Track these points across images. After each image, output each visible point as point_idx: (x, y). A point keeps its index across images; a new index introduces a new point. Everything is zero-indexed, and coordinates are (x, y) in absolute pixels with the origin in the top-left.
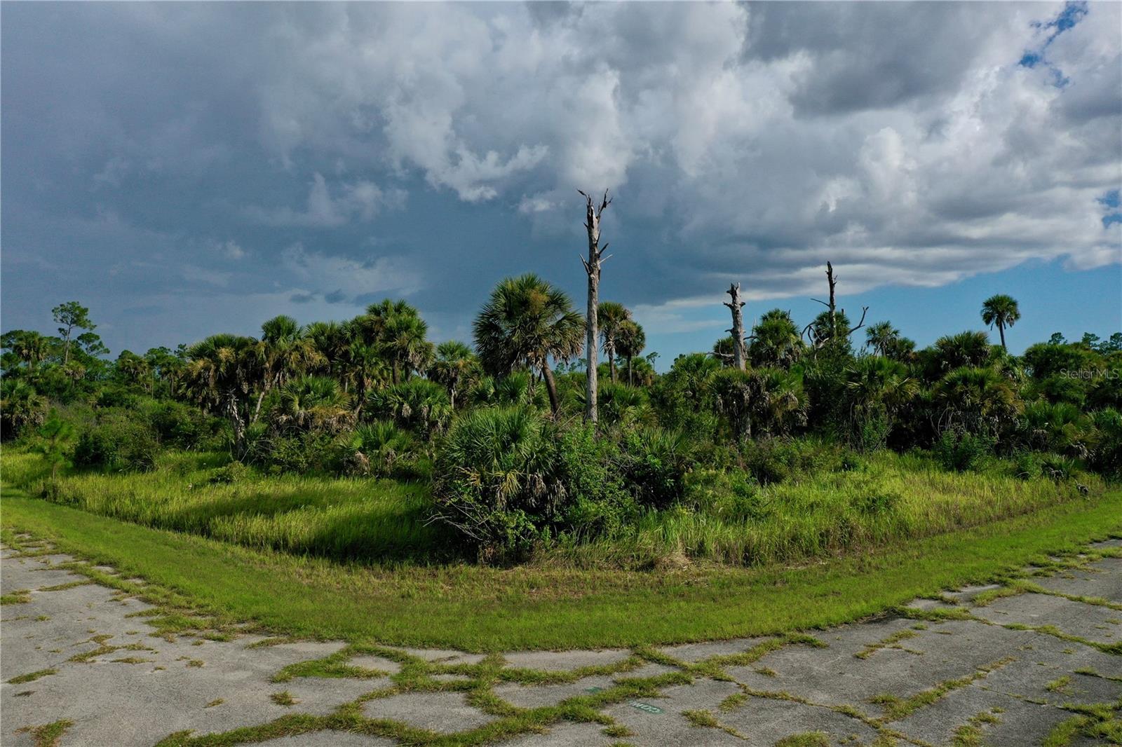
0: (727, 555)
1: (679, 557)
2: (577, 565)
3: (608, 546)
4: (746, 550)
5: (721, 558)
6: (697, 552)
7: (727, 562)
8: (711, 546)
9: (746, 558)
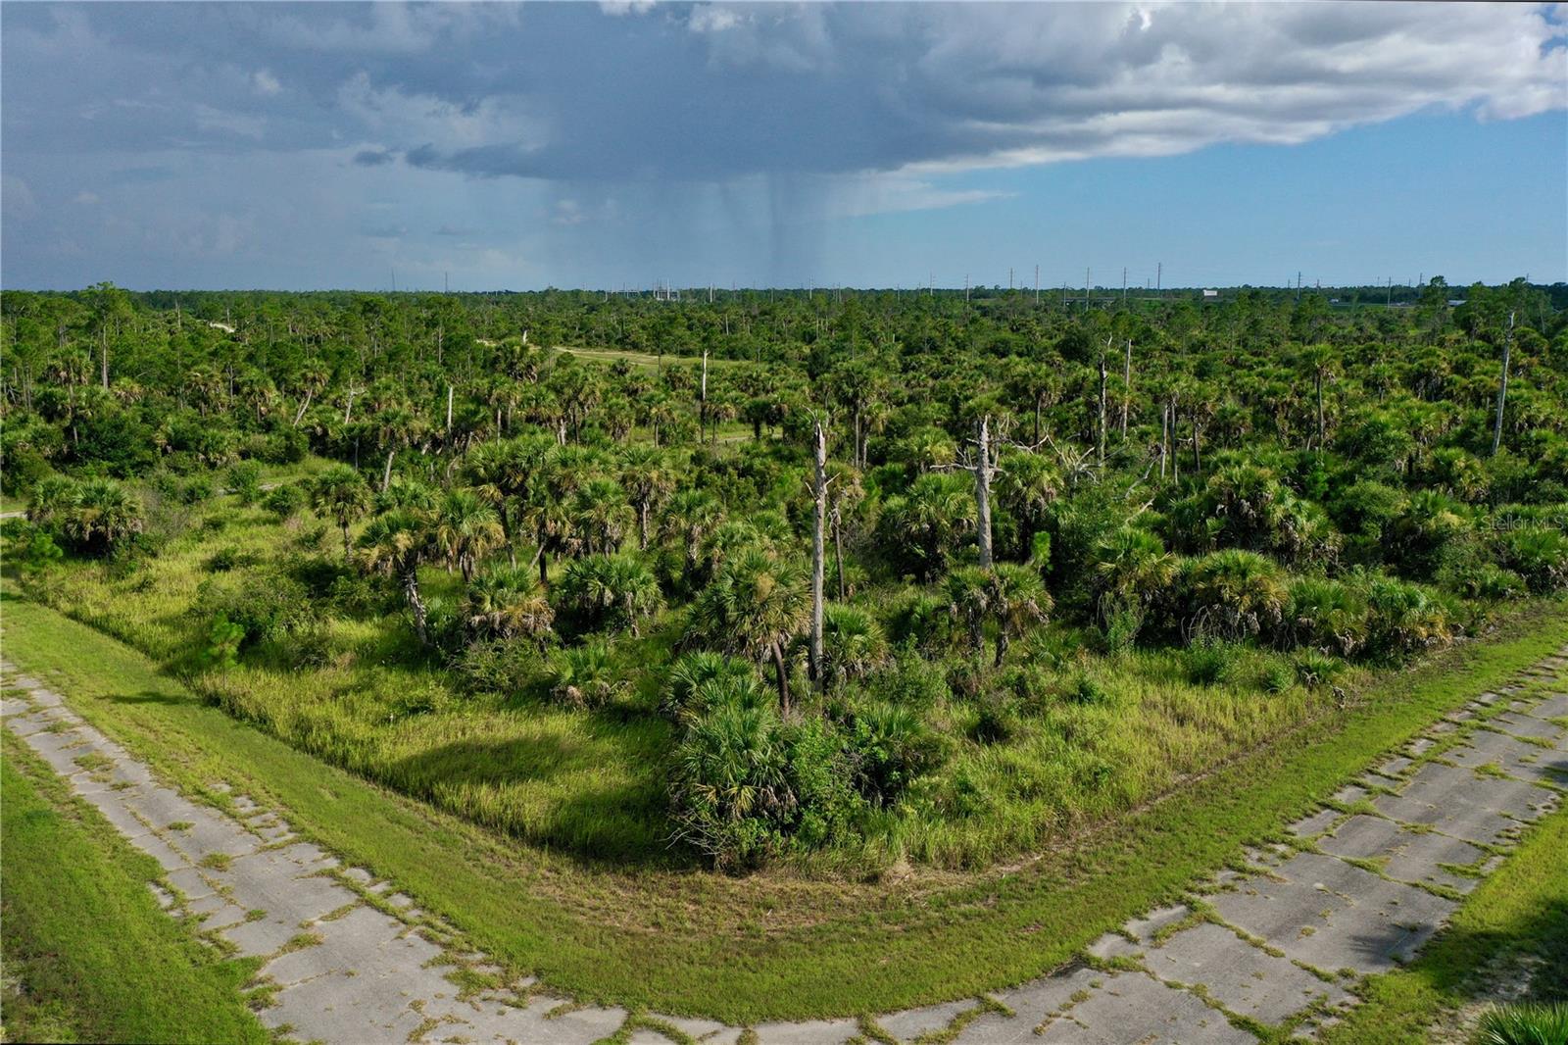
0: (946, 861)
1: (903, 867)
2: (807, 876)
3: (837, 856)
4: (965, 856)
5: (940, 865)
6: (919, 857)
7: (946, 868)
8: (932, 852)
9: (963, 864)
